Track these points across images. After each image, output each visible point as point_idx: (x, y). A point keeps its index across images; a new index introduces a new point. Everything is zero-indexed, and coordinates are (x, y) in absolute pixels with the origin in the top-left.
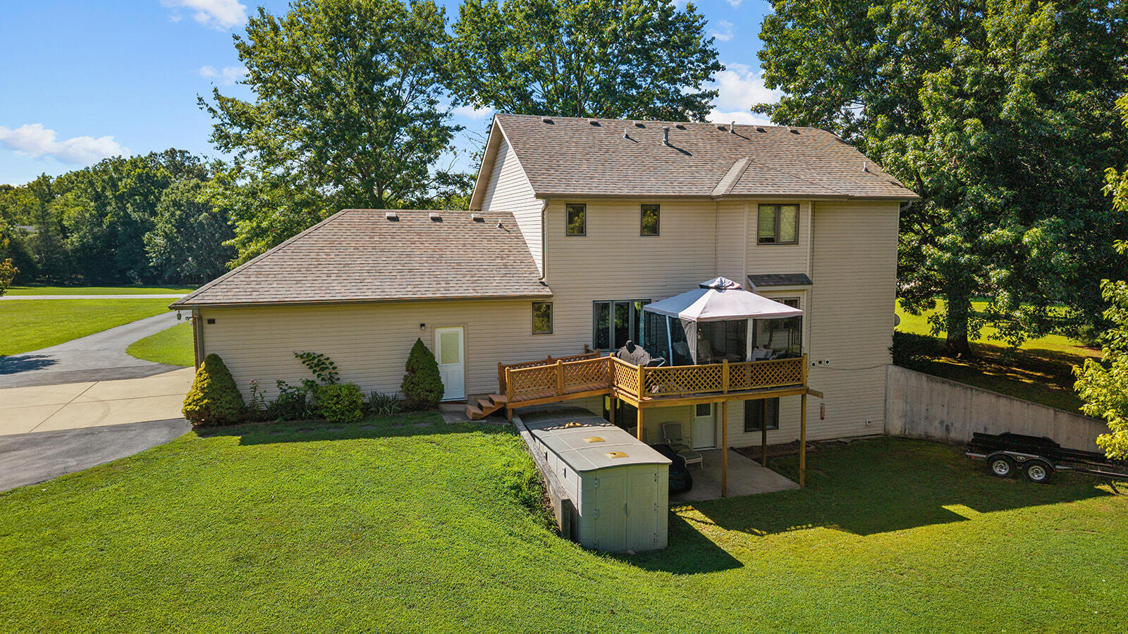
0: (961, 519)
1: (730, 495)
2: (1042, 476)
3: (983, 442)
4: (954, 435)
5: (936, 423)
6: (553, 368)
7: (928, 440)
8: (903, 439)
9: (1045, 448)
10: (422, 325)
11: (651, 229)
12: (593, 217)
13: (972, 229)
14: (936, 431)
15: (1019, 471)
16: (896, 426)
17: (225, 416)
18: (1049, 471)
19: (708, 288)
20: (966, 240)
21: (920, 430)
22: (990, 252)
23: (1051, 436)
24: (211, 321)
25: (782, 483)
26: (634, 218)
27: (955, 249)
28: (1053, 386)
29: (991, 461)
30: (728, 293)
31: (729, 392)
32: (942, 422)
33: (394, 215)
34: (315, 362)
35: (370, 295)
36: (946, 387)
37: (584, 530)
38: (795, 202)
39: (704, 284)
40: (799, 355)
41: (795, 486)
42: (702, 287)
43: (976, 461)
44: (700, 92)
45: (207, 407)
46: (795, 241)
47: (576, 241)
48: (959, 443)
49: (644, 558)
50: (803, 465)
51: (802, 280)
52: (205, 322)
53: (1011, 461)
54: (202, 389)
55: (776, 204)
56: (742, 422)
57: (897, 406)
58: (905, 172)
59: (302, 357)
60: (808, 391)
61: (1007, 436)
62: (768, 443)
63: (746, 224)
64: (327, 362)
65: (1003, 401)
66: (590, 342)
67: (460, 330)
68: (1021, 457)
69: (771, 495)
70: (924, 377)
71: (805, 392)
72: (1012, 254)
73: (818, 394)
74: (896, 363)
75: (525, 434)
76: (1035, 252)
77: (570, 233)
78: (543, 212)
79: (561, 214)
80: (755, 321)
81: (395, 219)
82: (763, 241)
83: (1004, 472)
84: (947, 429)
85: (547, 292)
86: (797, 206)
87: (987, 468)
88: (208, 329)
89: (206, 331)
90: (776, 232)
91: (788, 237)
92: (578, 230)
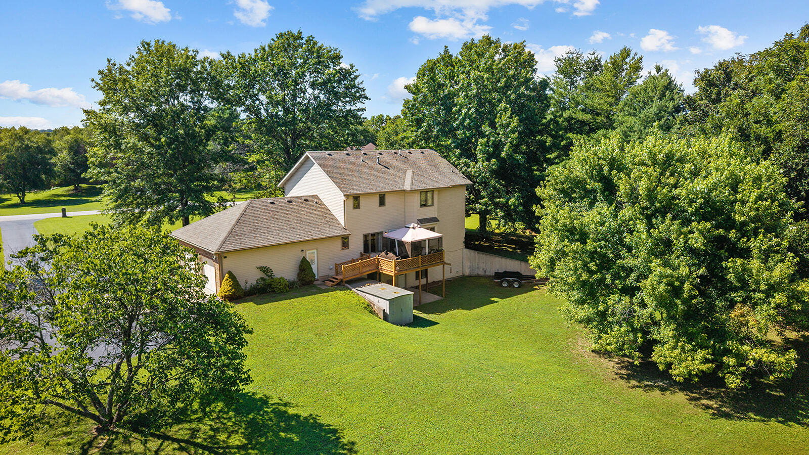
0: (497, 302)
1: (422, 304)
2: (518, 286)
3: (498, 275)
5: (481, 270)
6: (358, 264)
7: (479, 276)
8: (470, 276)
9: (517, 275)
10: (302, 251)
11: (383, 203)
12: (362, 201)
13: (492, 197)
14: (481, 273)
15: (510, 284)
16: (467, 272)
18: (520, 283)
19: (409, 228)
20: (489, 200)
21: (475, 273)
22: (497, 205)
23: (519, 271)
24: (225, 257)
25: (436, 298)
26: (377, 200)
27: (485, 204)
28: (519, 251)
29: (502, 282)
30: (417, 229)
31: (421, 266)
32: (483, 269)
33: (272, 201)
34: (265, 270)
35: (284, 241)
36: (484, 256)
37: (390, 318)
38: (432, 191)
39: (407, 226)
40: (442, 250)
41: (442, 298)
42: (407, 228)
43: (497, 282)
44: (357, 108)
45: (234, 293)
46: (432, 205)
47: (357, 210)
48: (490, 276)
49: (409, 325)
50: (444, 290)
51: (435, 220)
52: (223, 258)
53: (508, 281)
54: (230, 286)
55: (426, 192)
56: (415, 277)
57: (467, 264)
58: (469, 176)
59: (260, 268)
60: (445, 263)
61: (505, 272)
62: (429, 282)
63: (416, 200)
64: (269, 269)
65: (504, 260)
66: (362, 250)
67: (315, 251)
68: (511, 279)
69: (434, 302)
70: (476, 252)
71: (444, 263)
72: (505, 207)
73: (450, 264)
74: (466, 247)
75: (353, 289)
76: (512, 207)
77: (354, 208)
78: (345, 201)
79: (351, 200)
80: (429, 240)
81: (273, 203)
82: (422, 206)
83: (506, 285)
84: (485, 271)
85: (348, 232)
86: (433, 191)
87: (500, 285)
88: (224, 260)
89: (223, 261)
90: (426, 201)
91: (430, 202)
92: (357, 206)
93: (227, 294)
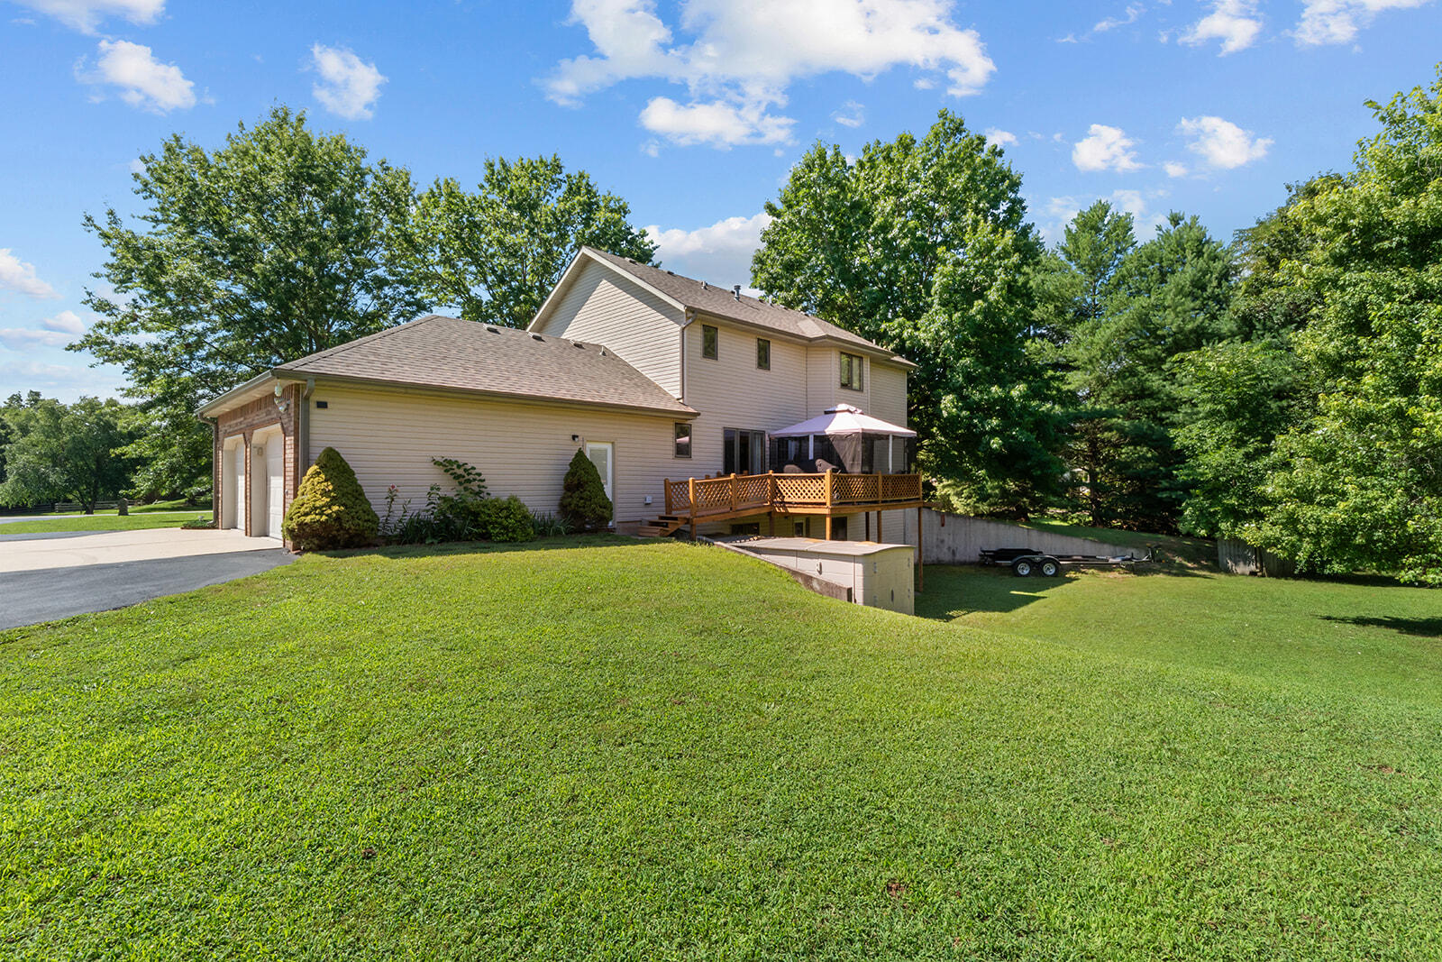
2: (1053, 571)
4: (958, 557)
5: (945, 550)
6: (728, 481)
10: (575, 437)
11: (764, 361)
12: (723, 341)
15: (1036, 569)
17: (363, 531)
18: (1057, 567)
19: (835, 412)
24: (322, 405)
26: (752, 349)
29: (1015, 566)
31: (883, 502)
32: (949, 548)
33: (493, 327)
34: (460, 472)
42: (826, 413)
45: (337, 517)
46: (861, 390)
47: (710, 362)
52: (313, 405)
53: (1030, 562)
54: (325, 493)
55: (850, 354)
59: (441, 464)
63: (833, 368)
64: (474, 472)
66: (719, 465)
67: (608, 447)
68: (1038, 558)
77: (705, 356)
78: (683, 329)
79: (698, 336)
80: (894, 438)
81: (495, 331)
82: (844, 386)
83: (1026, 572)
84: (954, 553)
85: (688, 409)
86: (861, 358)
87: (1013, 572)
88: (317, 416)
89: (312, 417)
90: (850, 379)
91: (856, 385)
92: (710, 350)
93: (308, 519)
